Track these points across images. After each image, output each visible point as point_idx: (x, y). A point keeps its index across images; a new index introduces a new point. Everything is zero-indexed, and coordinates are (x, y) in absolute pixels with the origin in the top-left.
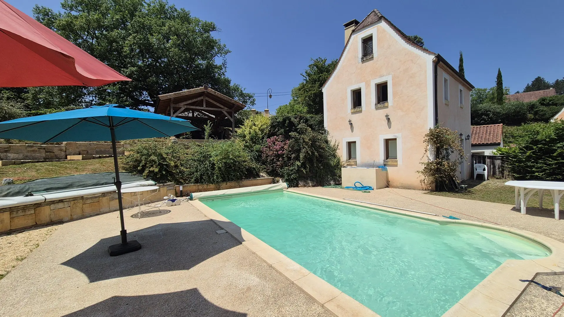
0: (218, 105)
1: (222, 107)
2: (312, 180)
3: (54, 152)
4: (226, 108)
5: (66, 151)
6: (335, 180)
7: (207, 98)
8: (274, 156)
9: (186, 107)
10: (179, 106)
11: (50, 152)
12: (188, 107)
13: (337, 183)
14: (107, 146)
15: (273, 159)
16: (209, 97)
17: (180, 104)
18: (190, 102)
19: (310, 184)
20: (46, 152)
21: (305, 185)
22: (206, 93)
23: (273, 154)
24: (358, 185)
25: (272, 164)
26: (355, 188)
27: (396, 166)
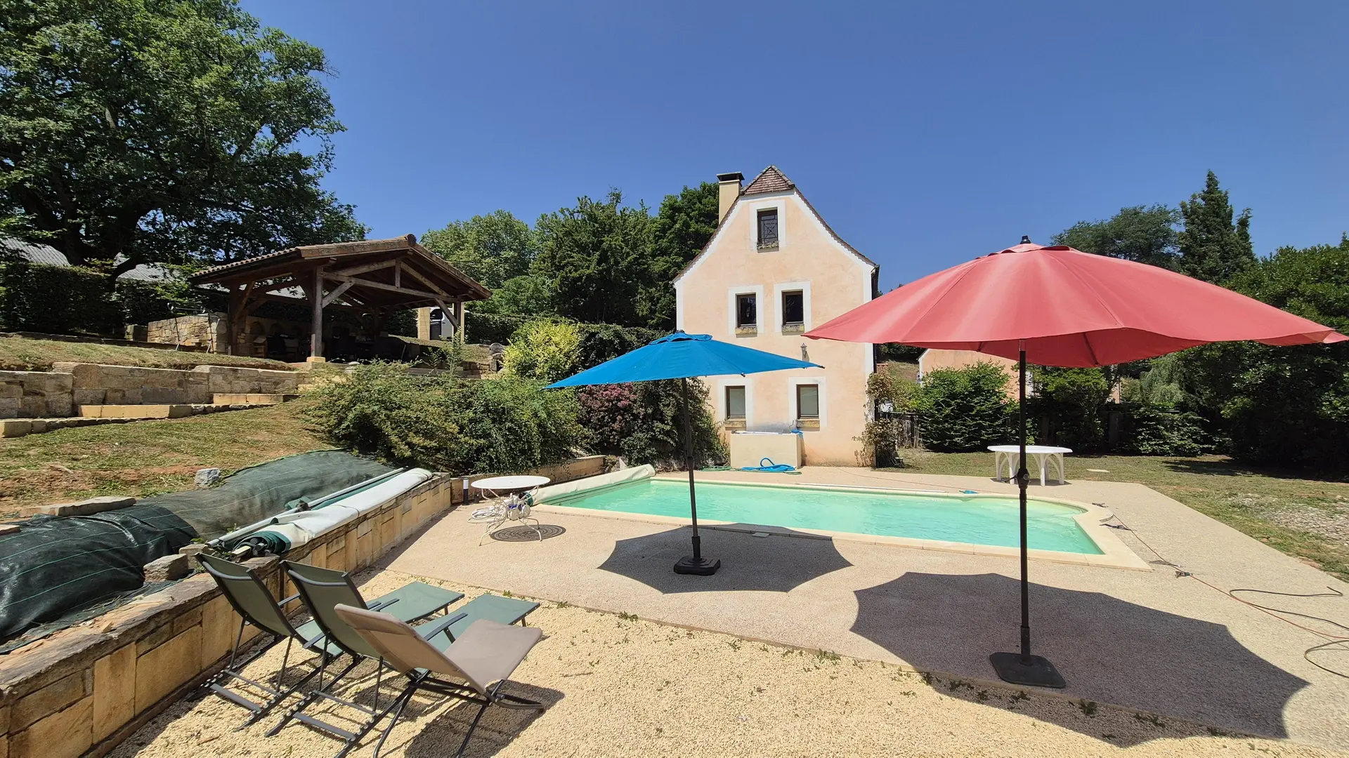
0: (428, 283)
1: (436, 289)
2: (677, 458)
3: (43, 395)
4: (445, 294)
5: (72, 393)
6: (714, 457)
7: (404, 266)
8: (605, 411)
9: (354, 281)
10: (339, 279)
11: (37, 394)
12: (361, 282)
13: (718, 462)
14: (171, 377)
15: (603, 417)
16: (407, 261)
17: (341, 273)
18: (364, 269)
19: (676, 467)
20: (26, 394)
21: (665, 468)
22: (411, 253)
23: (602, 407)
24: (766, 464)
25: (601, 427)
26: (762, 469)
27: (818, 429)
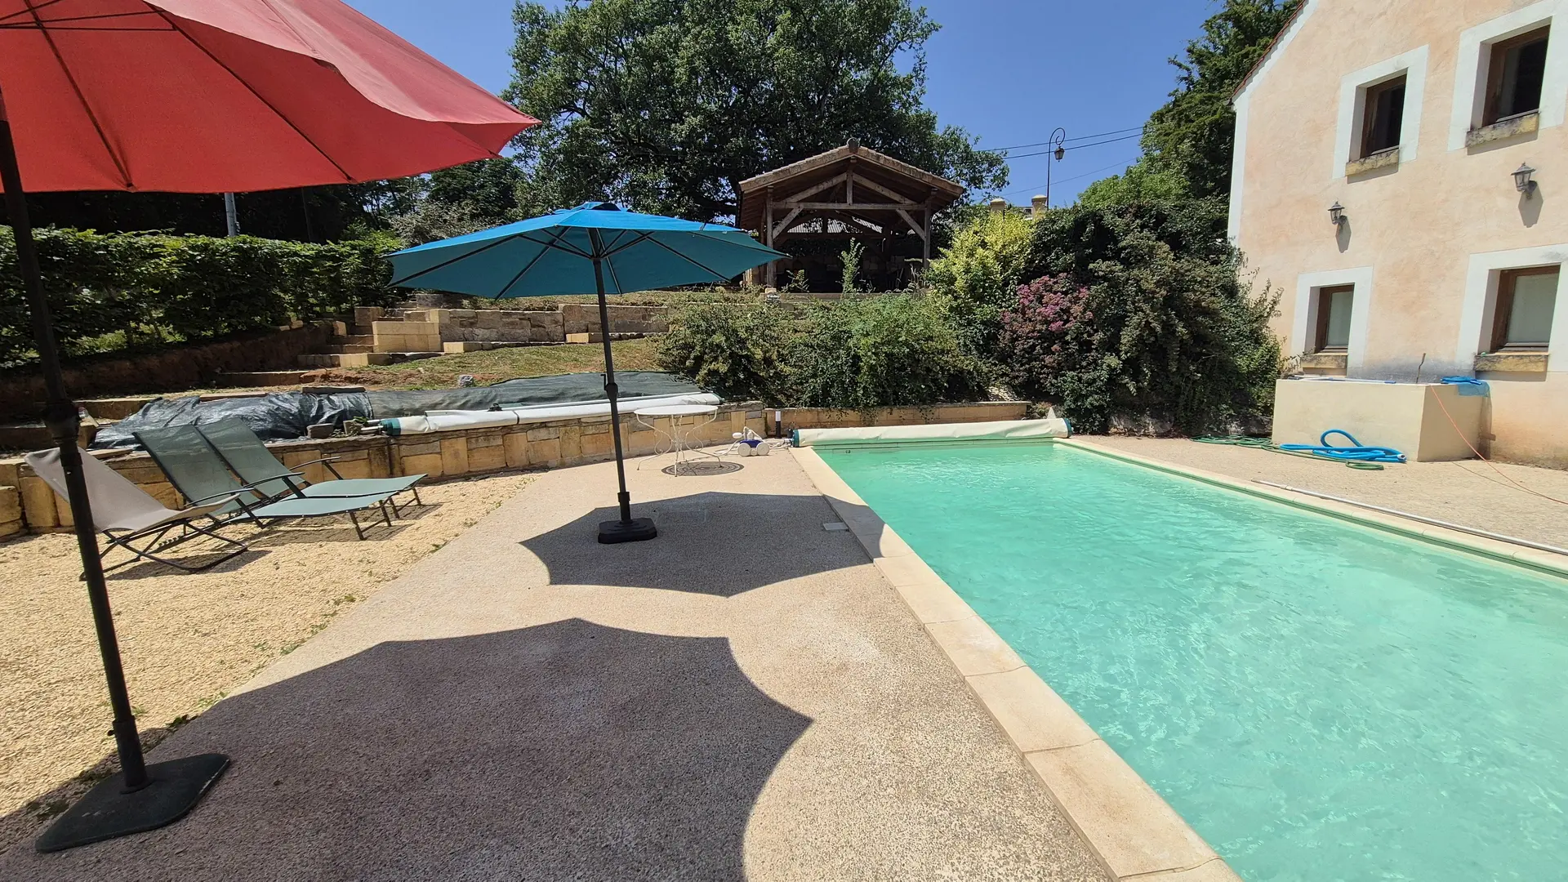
0: (886, 193)
1: (896, 197)
2: (1157, 415)
3: (545, 327)
4: (908, 202)
5: (563, 325)
6: (1245, 421)
7: (857, 178)
8: (1038, 338)
9: (802, 206)
10: (788, 206)
11: (541, 326)
12: (809, 206)
13: (1254, 430)
14: (635, 312)
15: (1033, 347)
16: (861, 173)
17: (790, 200)
18: (813, 191)
19: (1151, 429)
20: (533, 326)
21: (1131, 430)
22: (855, 161)
23: (1033, 331)
24: (1335, 441)
25: (1030, 361)
26: (1324, 451)
27: (1541, 376)
